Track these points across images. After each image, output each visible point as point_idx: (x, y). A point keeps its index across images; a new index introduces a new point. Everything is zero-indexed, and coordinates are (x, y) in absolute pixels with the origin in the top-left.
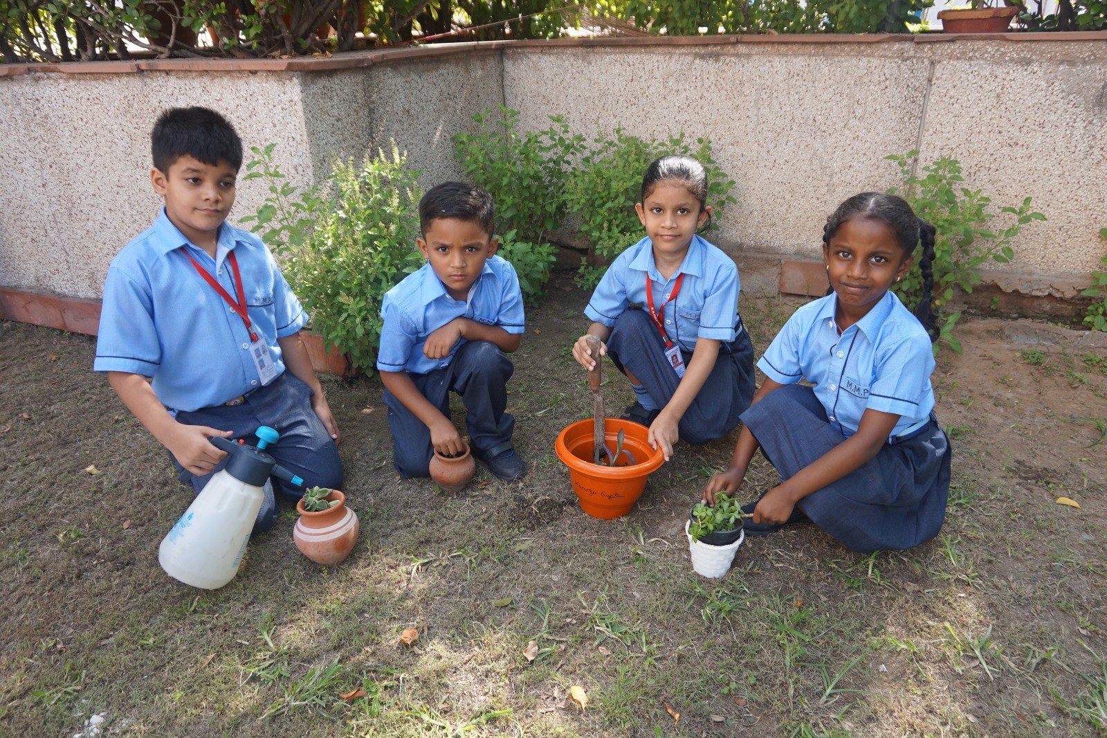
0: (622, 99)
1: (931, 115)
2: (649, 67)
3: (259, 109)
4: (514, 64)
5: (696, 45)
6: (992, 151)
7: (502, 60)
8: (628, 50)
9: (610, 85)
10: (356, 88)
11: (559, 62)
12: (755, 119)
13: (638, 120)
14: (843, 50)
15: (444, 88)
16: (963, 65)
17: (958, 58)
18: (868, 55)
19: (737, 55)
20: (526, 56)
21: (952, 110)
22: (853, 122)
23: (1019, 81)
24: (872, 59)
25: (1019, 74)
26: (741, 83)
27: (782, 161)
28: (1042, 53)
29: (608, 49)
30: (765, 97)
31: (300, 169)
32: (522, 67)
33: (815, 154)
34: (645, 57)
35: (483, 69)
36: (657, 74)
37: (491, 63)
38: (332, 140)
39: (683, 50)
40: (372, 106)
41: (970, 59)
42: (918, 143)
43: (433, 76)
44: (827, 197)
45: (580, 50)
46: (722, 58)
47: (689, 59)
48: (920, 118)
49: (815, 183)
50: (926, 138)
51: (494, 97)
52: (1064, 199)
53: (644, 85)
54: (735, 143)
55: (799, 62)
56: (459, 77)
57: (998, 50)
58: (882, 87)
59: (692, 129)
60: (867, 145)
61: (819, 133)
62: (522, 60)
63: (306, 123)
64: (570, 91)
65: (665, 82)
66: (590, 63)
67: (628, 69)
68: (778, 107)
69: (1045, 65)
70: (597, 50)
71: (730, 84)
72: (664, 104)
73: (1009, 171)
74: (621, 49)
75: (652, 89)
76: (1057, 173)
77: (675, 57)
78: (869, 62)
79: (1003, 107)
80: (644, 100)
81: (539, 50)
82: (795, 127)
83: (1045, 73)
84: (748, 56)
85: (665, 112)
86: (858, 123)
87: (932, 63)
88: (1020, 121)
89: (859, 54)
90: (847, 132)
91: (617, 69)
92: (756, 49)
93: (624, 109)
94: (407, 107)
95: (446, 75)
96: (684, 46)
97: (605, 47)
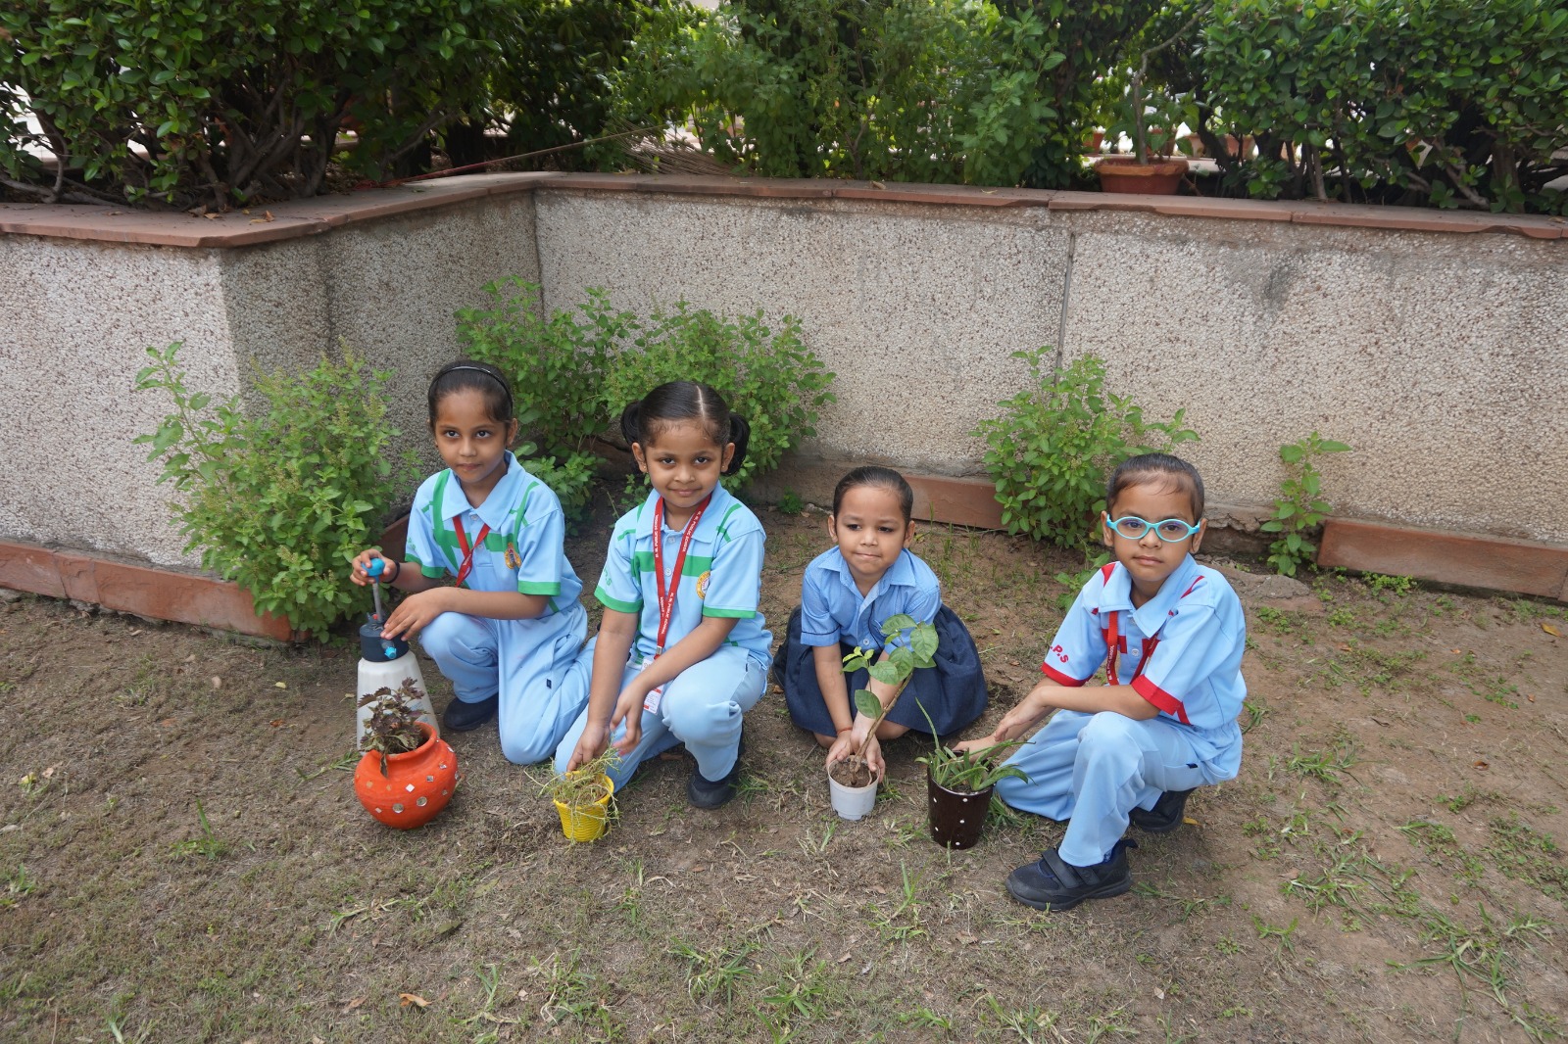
0: (690, 261)
1: (1074, 298)
2: (724, 221)
3: (165, 291)
4: (549, 210)
5: (782, 199)
6: (1149, 347)
7: (534, 203)
8: (697, 199)
9: (674, 243)
10: (306, 261)
11: (608, 210)
12: (859, 294)
13: (712, 289)
14: (964, 214)
15: (444, 249)
16: (1108, 240)
17: (1103, 232)
18: (994, 222)
19: (834, 213)
20: (565, 200)
21: (1099, 294)
22: (980, 303)
23: (1175, 264)
24: (999, 227)
25: (1174, 255)
26: (841, 248)
27: (896, 349)
28: (1199, 230)
29: (670, 197)
30: (870, 267)
31: (221, 371)
32: (560, 213)
33: (936, 342)
34: (719, 209)
35: (504, 218)
36: (734, 231)
37: (517, 210)
38: (269, 332)
39: (766, 203)
40: (331, 283)
41: (1117, 232)
42: (1061, 332)
43: (426, 235)
44: (955, 395)
45: (634, 197)
46: (815, 215)
47: (773, 214)
48: (1062, 302)
49: (939, 377)
50: (1071, 326)
51: (523, 253)
52: (1237, 408)
53: (717, 244)
54: (836, 323)
55: (911, 226)
56: (465, 233)
57: (1148, 224)
58: (1014, 261)
59: (781, 303)
60: (1000, 333)
61: (939, 315)
62: (560, 205)
63: (228, 313)
64: (624, 247)
65: (745, 242)
66: (648, 213)
67: (697, 223)
68: (887, 280)
69: (1203, 246)
70: (656, 197)
71: (827, 249)
72: (745, 270)
73: (1172, 372)
74: (687, 198)
75: (729, 251)
76: (1227, 376)
77: (757, 211)
78: (997, 230)
79: (1158, 293)
80: (719, 263)
81: (582, 194)
82: (910, 307)
83: (1204, 256)
84: (848, 214)
85: (746, 281)
86: (986, 305)
87: (1073, 236)
88: (1179, 312)
89: (984, 220)
90: (974, 316)
91: (682, 222)
92: (856, 207)
93: (694, 274)
94: (385, 278)
95: (445, 231)
96: (766, 198)
97: (667, 194)
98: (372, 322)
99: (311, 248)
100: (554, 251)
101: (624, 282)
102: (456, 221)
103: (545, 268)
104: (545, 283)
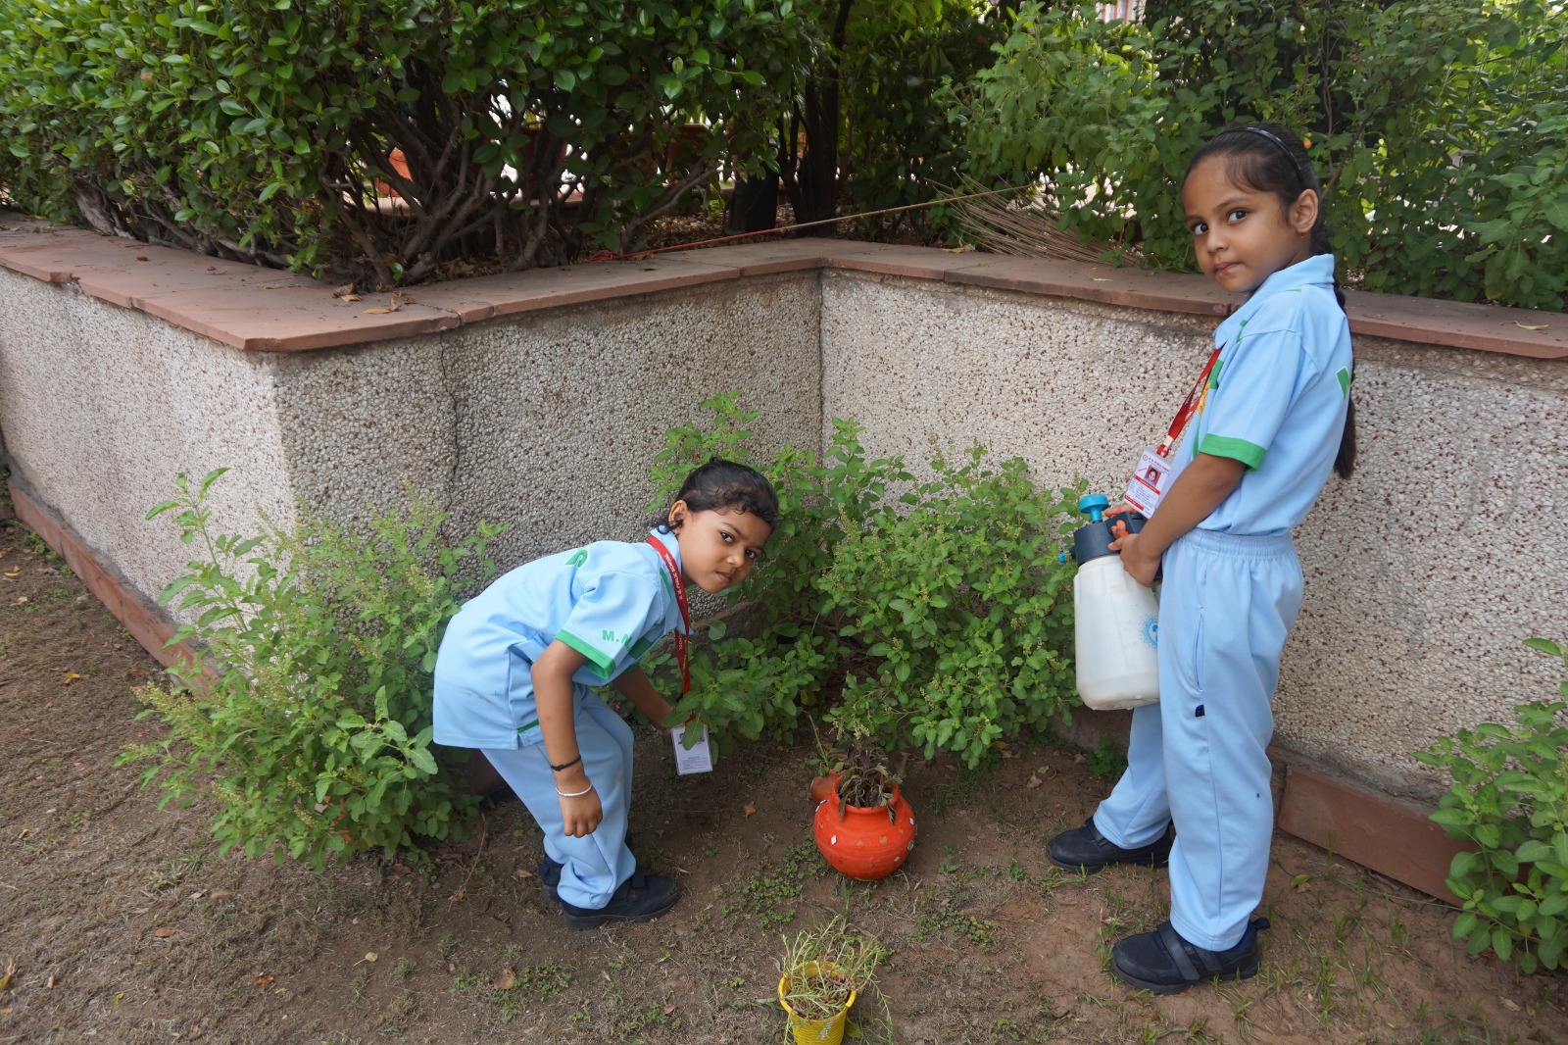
0: (1008, 387)
2: (1059, 335)
3: (238, 397)
4: (838, 296)
5: (1149, 310)
7: (820, 287)
8: (1024, 299)
9: (989, 358)
10: (422, 367)
11: (907, 303)
13: (1035, 430)
14: (1470, 366)
15: (660, 347)
18: (1531, 384)
20: (858, 286)
22: (1478, 522)
24: (1540, 395)
29: (989, 294)
32: (851, 302)
33: (1383, 571)
34: (1054, 317)
35: (768, 306)
36: (1072, 351)
37: (792, 296)
38: (350, 461)
39: (1124, 315)
40: (462, 395)
43: (632, 329)
44: (1404, 664)
45: (941, 288)
46: (1199, 340)
47: (1134, 332)
51: (796, 351)
53: (1047, 367)
56: (700, 326)
60: (1512, 579)
61: (1396, 529)
62: (851, 291)
64: (924, 356)
65: (1087, 370)
66: (958, 313)
67: (1022, 334)
70: (970, 292)
72: (1083, 409)
74: (1011, 297)
75: (1062, 378)
77: (1109, 325)
78: (1533, 399)
80: (1047, 396)
81: (877, 279)
85: (1084, 426)
86: (1492, 527)
89: (1510, 380)
90: (1463, 541)
91: (1002, 331)
93: (1011, 407)
94: (556, 387)
95: (666, 324)
96: (1125, 308)
97: (985, 289)
98: (528, 445)
99: (432, 350)
100: (839, 351)
101: (921, 403)
102: (689, 310)
103: (828, 372)
104: (826, 391)
